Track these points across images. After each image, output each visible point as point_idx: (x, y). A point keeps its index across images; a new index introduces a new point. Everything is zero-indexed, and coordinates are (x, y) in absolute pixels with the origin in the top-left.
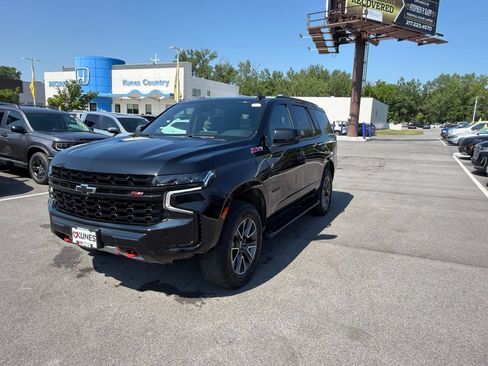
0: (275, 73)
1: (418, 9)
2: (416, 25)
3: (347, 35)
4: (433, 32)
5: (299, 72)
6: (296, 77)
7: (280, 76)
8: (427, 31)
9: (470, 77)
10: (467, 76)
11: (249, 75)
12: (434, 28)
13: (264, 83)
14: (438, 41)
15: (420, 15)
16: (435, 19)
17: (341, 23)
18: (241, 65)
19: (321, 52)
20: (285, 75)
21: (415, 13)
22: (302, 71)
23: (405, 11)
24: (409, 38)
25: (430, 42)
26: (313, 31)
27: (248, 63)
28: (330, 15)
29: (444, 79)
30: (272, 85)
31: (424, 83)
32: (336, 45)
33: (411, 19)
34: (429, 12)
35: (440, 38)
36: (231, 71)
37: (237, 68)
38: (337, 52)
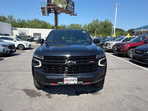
0: (22, 20)
1: (70, 6)
2: (70, 10)
3: (51, 11)
4: (74, 12)
5: (31, 20)
6: (30, 22)
7: (25, 21)
8: (72, 12)
9: (78, 25)
10: (77, 25)
11: (13, 20)
12: (74, 11)
13: (19, 23)
14: (75, 15)
15: (71, 7)
16: (74, 9)
17: (50, 7)
18: (8, 16)
19: (43, 15)
20: (26, 21)
21: (69, 7)
22: (32, 20)
23: (67, 6)
24: (69, 13)
25: (74, 15)
26: (42, 8)
27: (12, 16)
28: (48, 4)
29: (72, 25)
30: (22, 24)
31: (67, 26)
32: (48, 13)
33: (69, 8)
34: (72, 7)
35: (76, 14)
36: (5, 18)
37: (7, 17)
38: (48, 15)
